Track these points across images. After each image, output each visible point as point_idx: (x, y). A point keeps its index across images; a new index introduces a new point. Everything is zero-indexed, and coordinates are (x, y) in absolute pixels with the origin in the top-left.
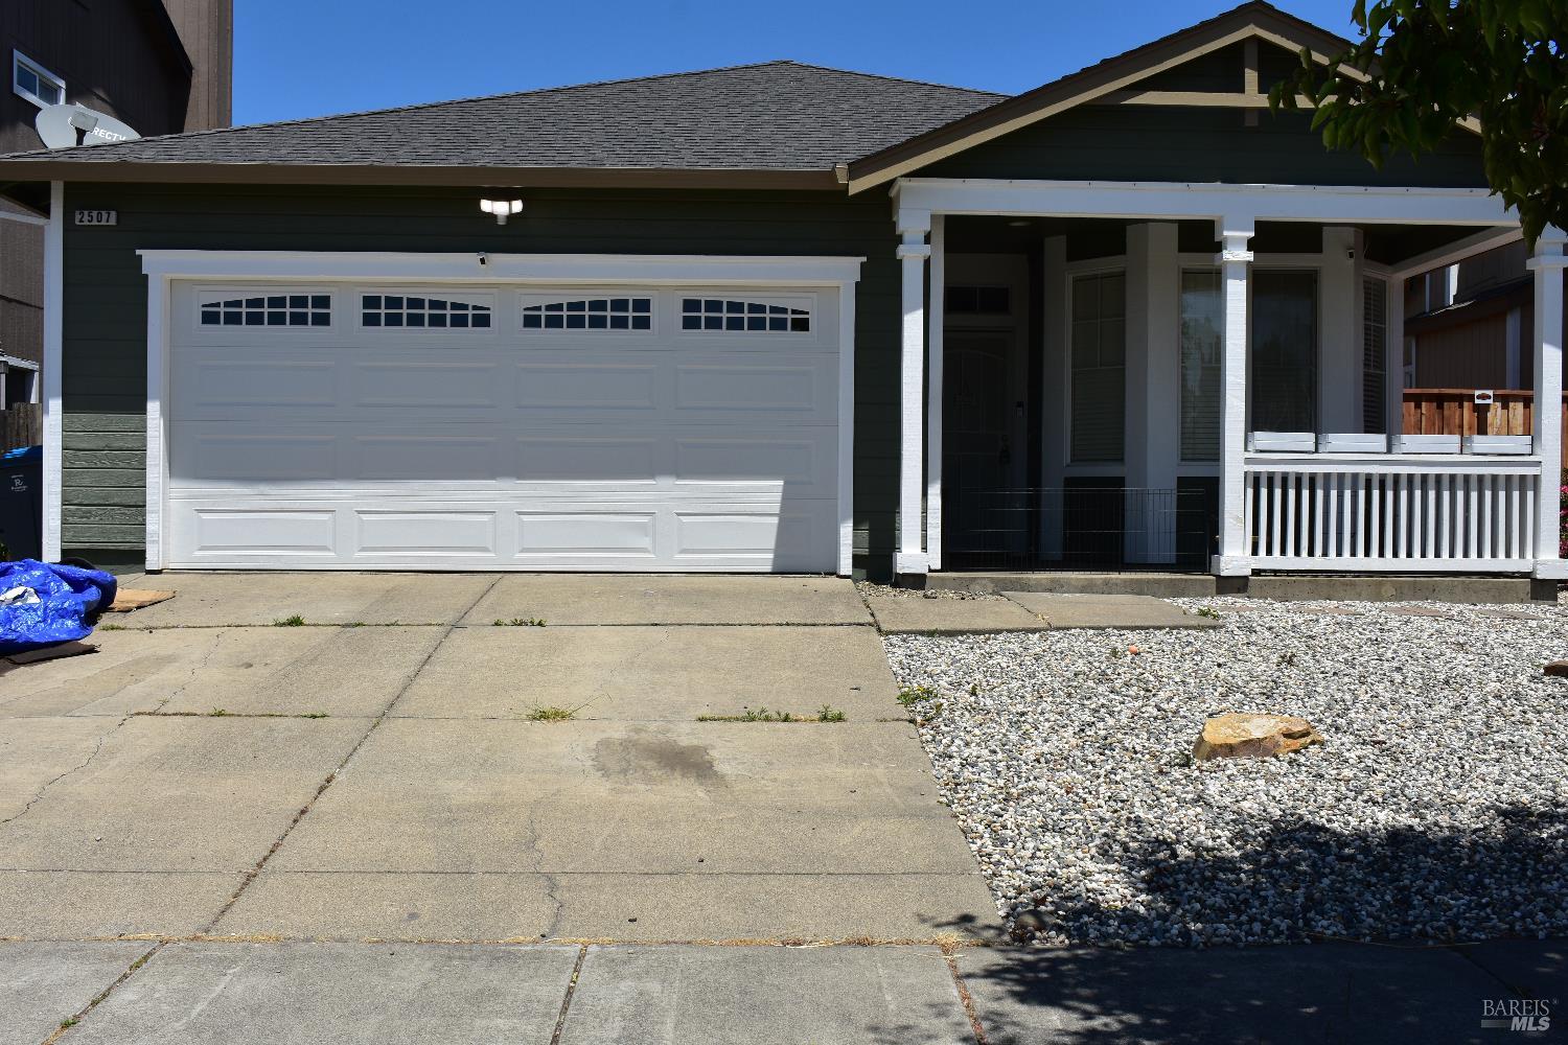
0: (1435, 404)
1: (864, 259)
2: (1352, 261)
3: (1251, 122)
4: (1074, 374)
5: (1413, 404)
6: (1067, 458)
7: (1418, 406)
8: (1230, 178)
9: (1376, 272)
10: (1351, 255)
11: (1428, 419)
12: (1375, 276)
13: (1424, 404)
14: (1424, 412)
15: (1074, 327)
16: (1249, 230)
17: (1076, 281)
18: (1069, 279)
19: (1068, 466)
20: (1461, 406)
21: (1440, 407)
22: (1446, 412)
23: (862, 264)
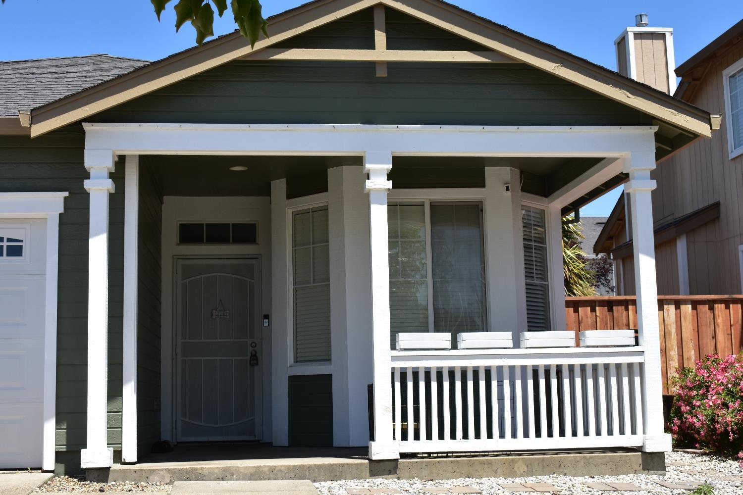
0: (606, 308)
1: (66, 194)
2: (509, 193)
3: (382, 73)
4: (295, 291)
5: (589, 309)
6: (291, 359)
7: (593, 310)
8: (368, 119)
9: (535, 203)
10: (508, 189)
11: (601, 320)
12: (534, 206)
13: (597, 308)
14: (598, 314)
15: (295, 252)
16: (387, 163)
17: (295, 215)
18: (289, 212)
19: (291, 366)
20: (627, 309)
21: (610, 310)
22: (615, 314)
23: (66, 198)
